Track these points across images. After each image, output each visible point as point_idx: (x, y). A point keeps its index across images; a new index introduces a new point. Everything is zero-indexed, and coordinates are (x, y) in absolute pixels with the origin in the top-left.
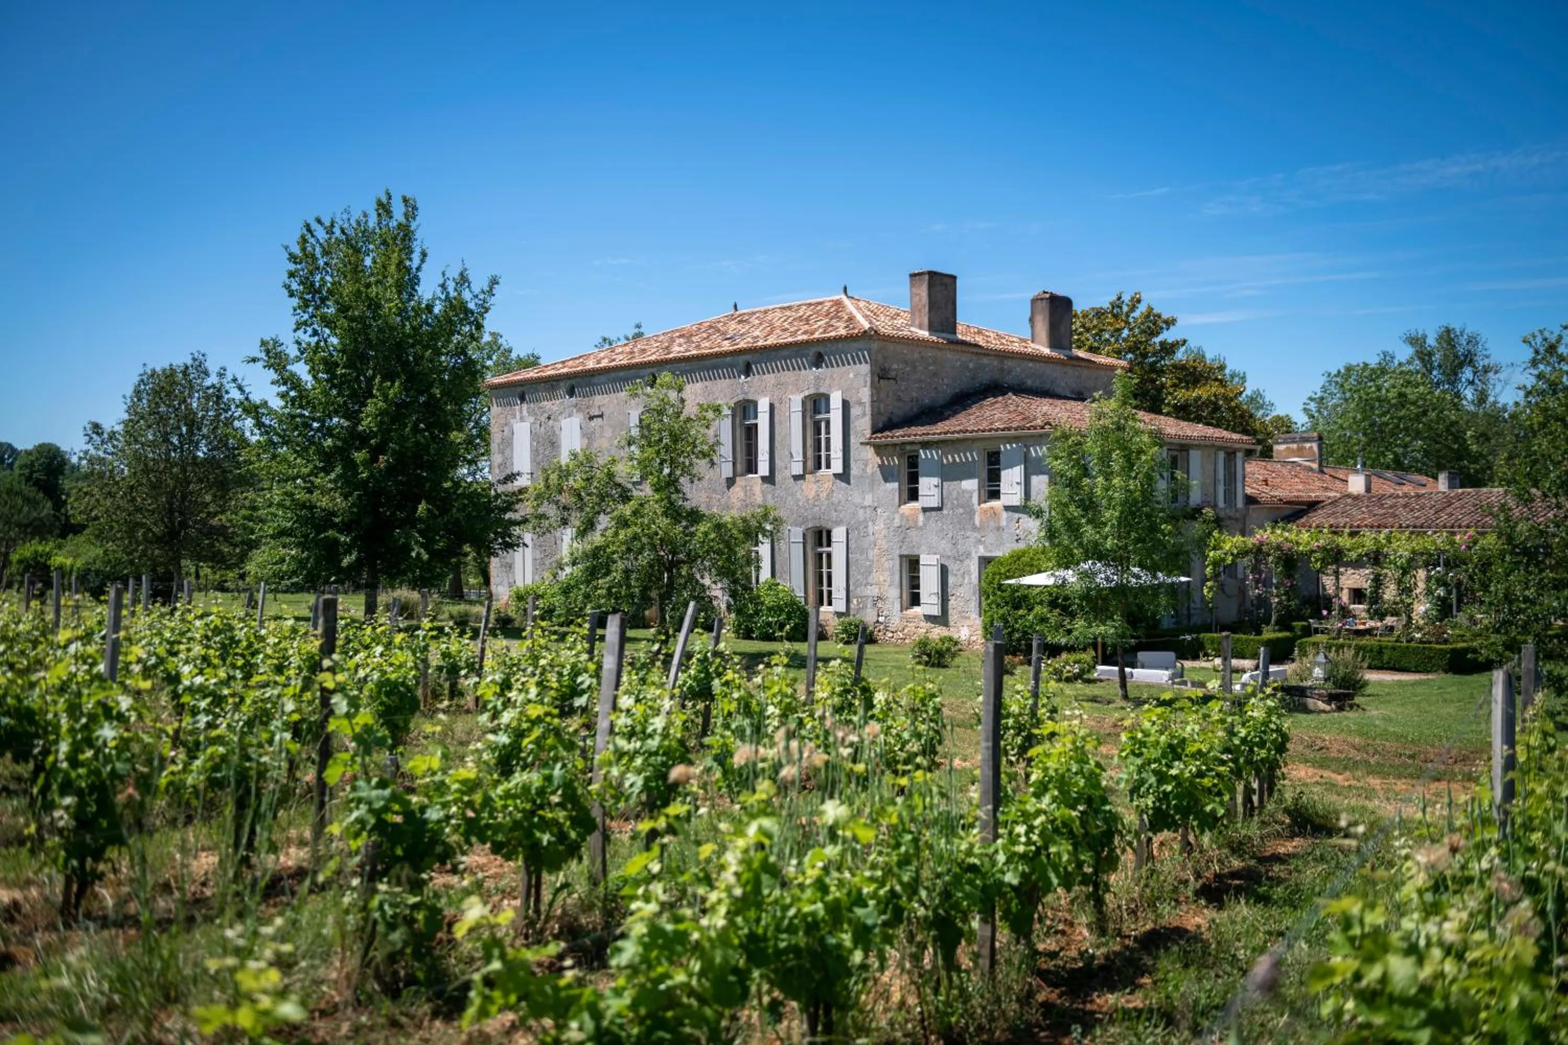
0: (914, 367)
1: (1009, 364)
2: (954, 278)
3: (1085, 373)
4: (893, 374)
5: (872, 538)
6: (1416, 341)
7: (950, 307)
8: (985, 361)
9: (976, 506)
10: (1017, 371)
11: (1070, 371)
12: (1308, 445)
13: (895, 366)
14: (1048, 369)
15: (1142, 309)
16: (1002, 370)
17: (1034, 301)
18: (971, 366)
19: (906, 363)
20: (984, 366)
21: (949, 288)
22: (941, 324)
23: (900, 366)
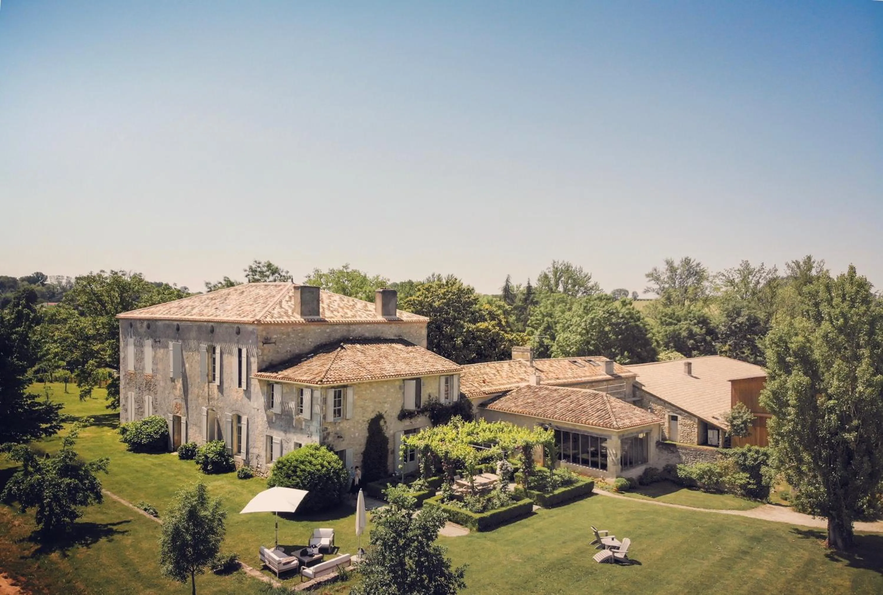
0: (288, 335)
1: (353, 327)
2: (318, 288)
4: (274, 340)
5: (256, 424)
6: (670, 264)
7: (315, 303)
8: (337, 327)
9: (294, 417)
10: (359, 331)
11: (393, 326)
13: (275, 336)
14: (380, 327)
15: (457, 285)
16: (349, 331)
18: (328, 330)
19: (283, 334)
20: (337, 330)
21: (315, 293)
22: (310, 311)
23: (279, 335)
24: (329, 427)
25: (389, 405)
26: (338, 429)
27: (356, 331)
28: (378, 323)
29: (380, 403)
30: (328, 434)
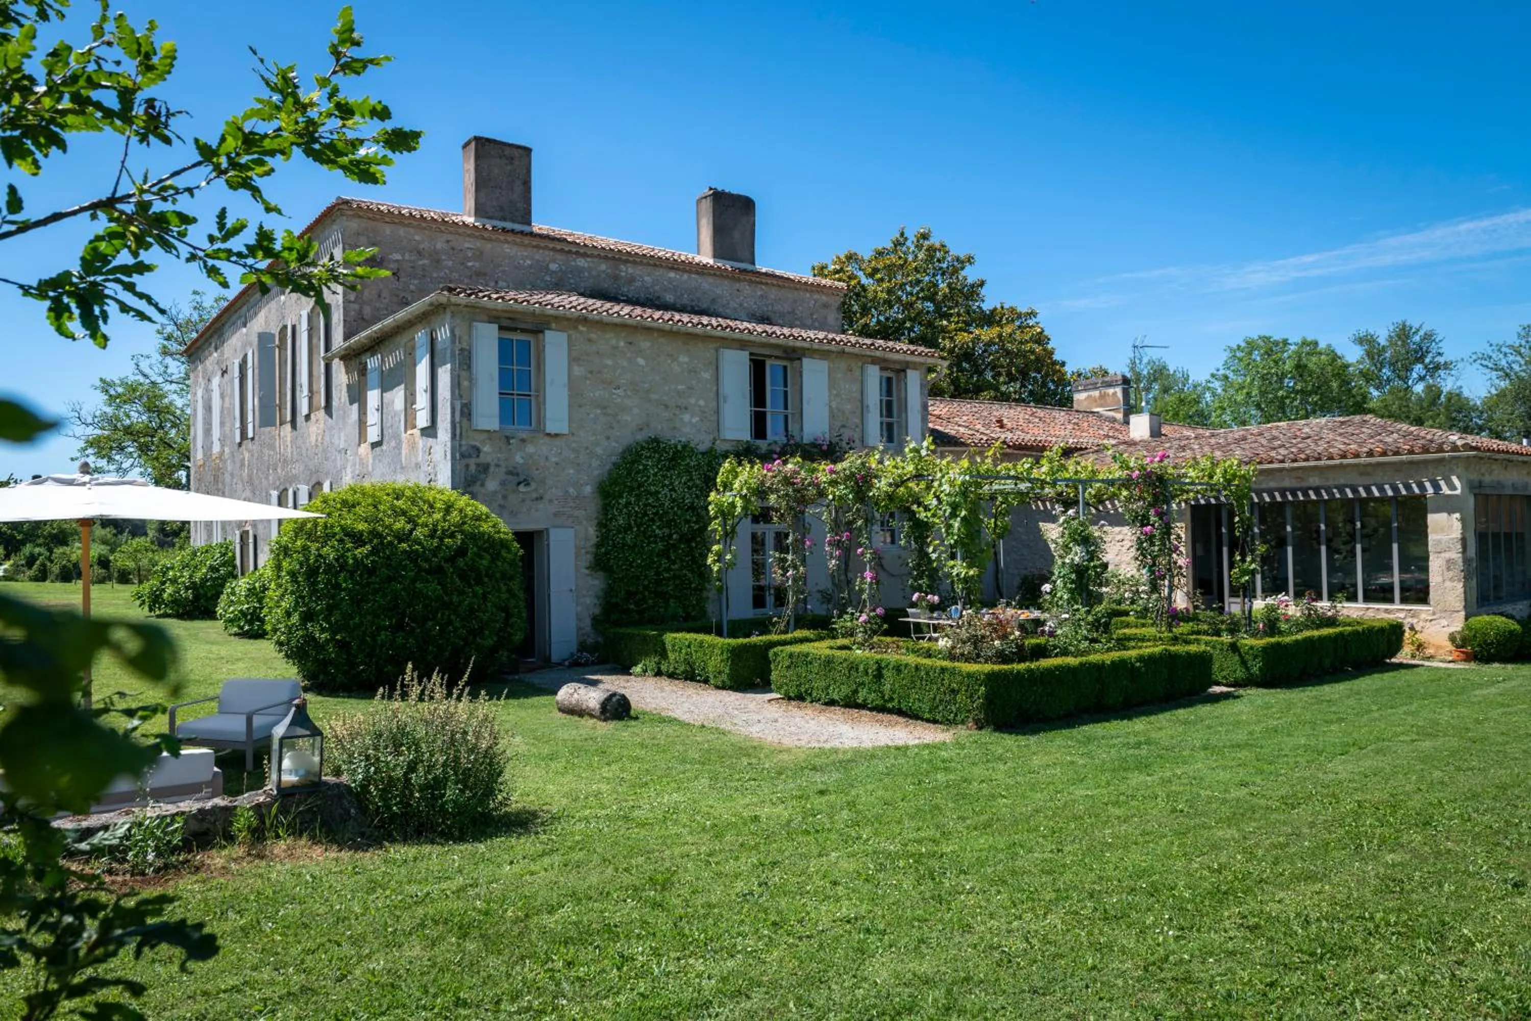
0: (436, 260)
1: (626, 270)
2: (527, 151)
3: (773, 293)
4: (391, 266)
6: (1368, 341)
7: (518, 188)
8: (582, 262)
12: (1111, 391)
13: (397, 258)
14: (706, 283)
16: (616, 278)
17: (699, 201)
18: (553, 267)
19: (420, 253)
20: (581, 270)
21: (516, 162)
22: (502, 208)
23: (407, 257)
24: (486, 449)
25: (695, 420)
26: (518, 459)
27: (638, 284)
28: (702, 270)
29: (666, 406)
30: (485, 468)
